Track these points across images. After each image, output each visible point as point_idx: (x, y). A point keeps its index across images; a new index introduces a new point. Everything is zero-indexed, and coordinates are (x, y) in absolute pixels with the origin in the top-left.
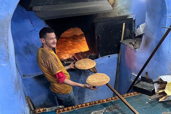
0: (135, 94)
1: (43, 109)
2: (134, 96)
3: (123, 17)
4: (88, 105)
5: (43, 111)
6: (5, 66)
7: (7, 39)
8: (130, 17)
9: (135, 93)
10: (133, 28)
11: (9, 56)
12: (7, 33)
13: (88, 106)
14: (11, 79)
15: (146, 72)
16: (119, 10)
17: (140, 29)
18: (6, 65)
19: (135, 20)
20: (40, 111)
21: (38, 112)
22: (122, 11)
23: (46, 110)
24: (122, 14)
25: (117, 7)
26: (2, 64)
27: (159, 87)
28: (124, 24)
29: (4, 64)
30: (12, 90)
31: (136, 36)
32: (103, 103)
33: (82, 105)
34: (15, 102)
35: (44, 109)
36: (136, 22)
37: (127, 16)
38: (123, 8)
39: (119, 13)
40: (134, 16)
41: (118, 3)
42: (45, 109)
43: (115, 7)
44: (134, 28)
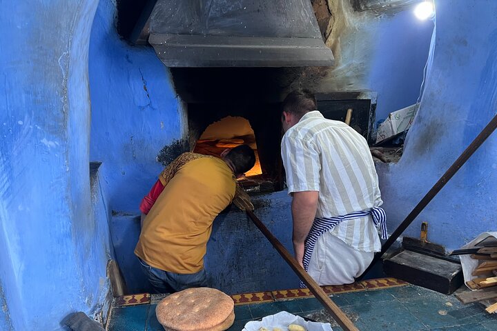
0: (393, 284)
1: (142, 296)
2: (389, 289)
3: (349, 94)
4: (261, 299)
5: (142, 300)
6: (52, 148)
7: (66, 67)
8: (364, 98)
9: (391, 280)
10: (369, 124)
11: (64, 120)
12: (66, 46)
13: (260, 302)
14: (64, 190)
15: (423, 224)
16: (340, 77)
17: (391, 122)
18: (55, 146)
19: (374, 106)
20: (135, 301)
21: (130, 301)
22: (346, 80)
23: (150, 299)
24: (346, 89)
25: (335, 70)
26: (44, 141)
27: (477, 268)
28: (350, 111)
29: (48, 141)
30: (63, 223)
31: (377, 142)
32: (302, 297)
33: (243, 296)
34: (66, 260)
35: (145, 296)
36: (377, 111)
37: (358, 94)
38: (348, 74)
39: (339, 86)
40: (375, 94)
41: (340, 61)
42: (148, 295)
43: (333, 69)
44: (372, 124)
